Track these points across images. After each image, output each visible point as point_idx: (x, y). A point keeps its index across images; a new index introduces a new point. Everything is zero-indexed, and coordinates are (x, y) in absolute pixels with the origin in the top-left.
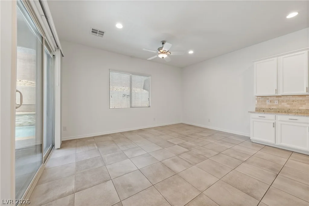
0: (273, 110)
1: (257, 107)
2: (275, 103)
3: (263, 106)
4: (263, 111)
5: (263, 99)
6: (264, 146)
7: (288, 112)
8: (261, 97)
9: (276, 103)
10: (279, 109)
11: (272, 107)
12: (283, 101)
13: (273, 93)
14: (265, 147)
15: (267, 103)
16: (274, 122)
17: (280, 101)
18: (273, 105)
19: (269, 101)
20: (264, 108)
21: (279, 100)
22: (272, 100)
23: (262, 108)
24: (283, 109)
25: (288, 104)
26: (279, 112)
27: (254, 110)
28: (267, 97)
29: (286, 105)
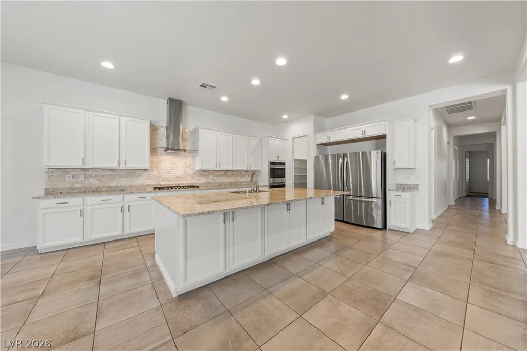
0: (76, 191)
1: (47, 187)
2: (80, 179)
3: (61, 185)
4: (61, 193)
5: (60, 173)
6: (65, 252)
7: (97, 191)
8: (56, 170)
9: (82, 178)
10: (85, 187)
11: (75, 186)
12: (91, 176)
13: (79, 164)
14: (67, 251)
15: (67, 180)
16: (81, 208)
17: (87, 176)
18: (77, 183)
19: (71, 176)
20: (61, 189)
21: (85, 175)
22: (75, 175)
23: (58, 188)
24: (91, 187)
25: (97, 180)
26: (85, 192)
27: (42, 193)
28: (67, 170)
29: (94, 182)
